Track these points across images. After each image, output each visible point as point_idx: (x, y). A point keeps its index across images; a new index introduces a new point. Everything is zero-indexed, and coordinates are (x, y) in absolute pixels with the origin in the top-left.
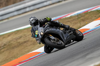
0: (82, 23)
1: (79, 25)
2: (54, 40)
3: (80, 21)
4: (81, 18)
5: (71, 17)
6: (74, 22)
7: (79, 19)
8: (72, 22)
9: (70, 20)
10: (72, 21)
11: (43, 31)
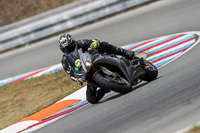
0: (66, 89)
1: (59, 92)
2: (112, 76)
3: (61, 85)
4: (63, 79)
5: (43, 77)
6: (49, 86)
7: (60, 82)
8: (46, 88)
9: (41, 82)
10: (44, 84)
11: (89, 59)
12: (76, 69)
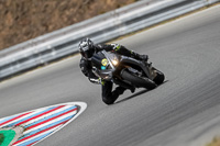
12: (103, 68)
